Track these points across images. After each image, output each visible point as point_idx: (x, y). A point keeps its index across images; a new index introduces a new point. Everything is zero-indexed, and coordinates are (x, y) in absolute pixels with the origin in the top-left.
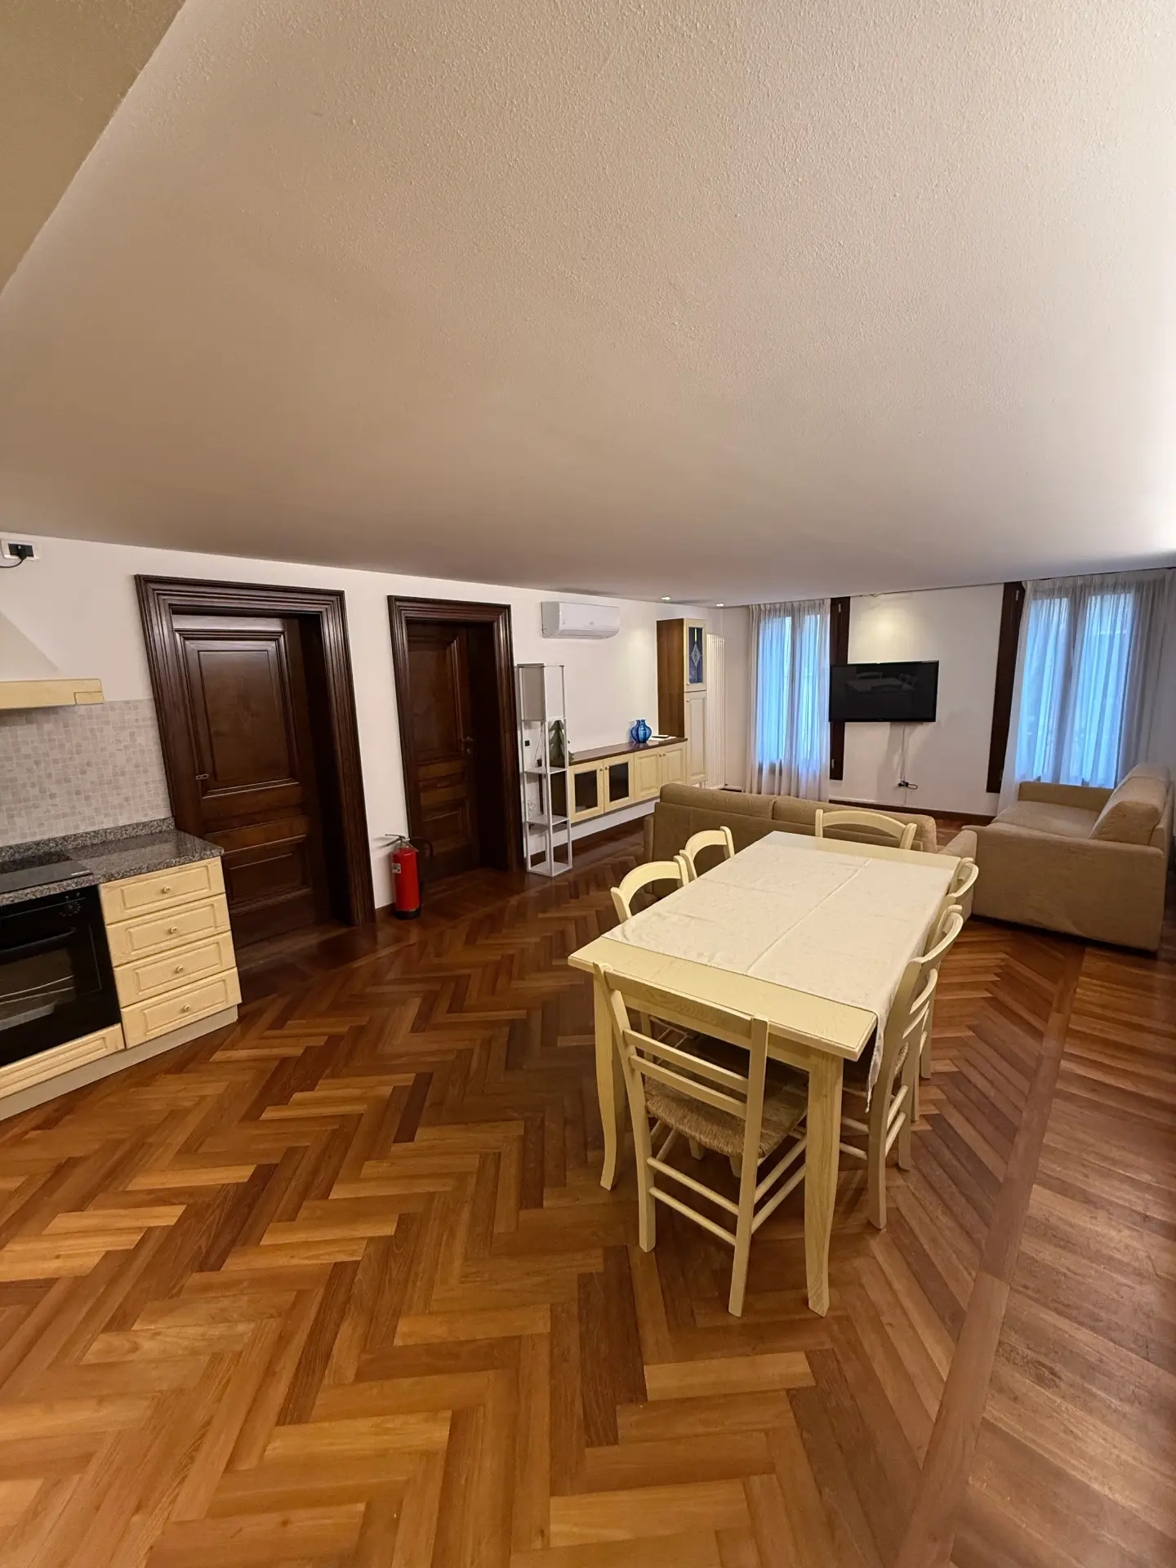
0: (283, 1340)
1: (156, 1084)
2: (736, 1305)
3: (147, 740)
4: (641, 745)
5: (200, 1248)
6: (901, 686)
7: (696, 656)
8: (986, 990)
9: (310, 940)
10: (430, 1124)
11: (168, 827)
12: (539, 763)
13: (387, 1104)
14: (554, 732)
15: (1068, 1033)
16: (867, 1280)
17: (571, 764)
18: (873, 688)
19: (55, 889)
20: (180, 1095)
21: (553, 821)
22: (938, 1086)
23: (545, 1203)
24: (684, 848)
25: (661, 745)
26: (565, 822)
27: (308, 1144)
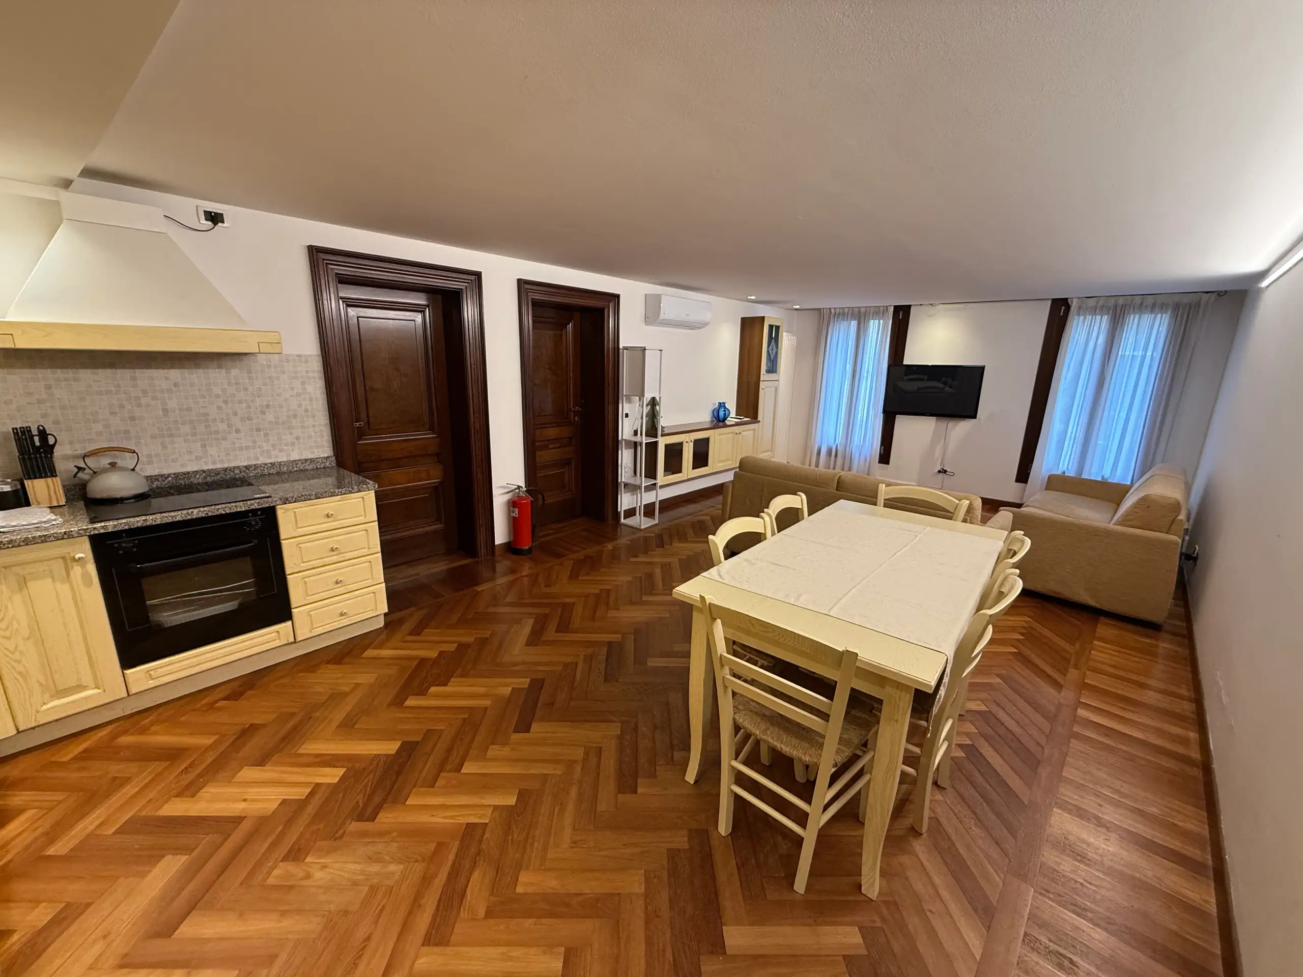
0: (426, 880)
1: (320, 671)
2: (800, 884)
3: (316, 389)
4: (721, 424)
5: (358, 802)
6: (944, 388)
7: (772, 349)
8: (1013, 646)
9: (439, 567)
10: (542, 720)
11: (330, 464)
12: (636, 433)
13: (509, 700)
14: (649, 407)
15: (1084, 686)
16: (912, 875)
17: (662, 435)
18: (919, 388)
19: (241, 507)
20: (339, 681)
21: (645, 482)
22: (971, 722)
23: (639, 790)
24: (767, 508)
25: (737, 424)
26: (655, 484)
27: (444, 728)
